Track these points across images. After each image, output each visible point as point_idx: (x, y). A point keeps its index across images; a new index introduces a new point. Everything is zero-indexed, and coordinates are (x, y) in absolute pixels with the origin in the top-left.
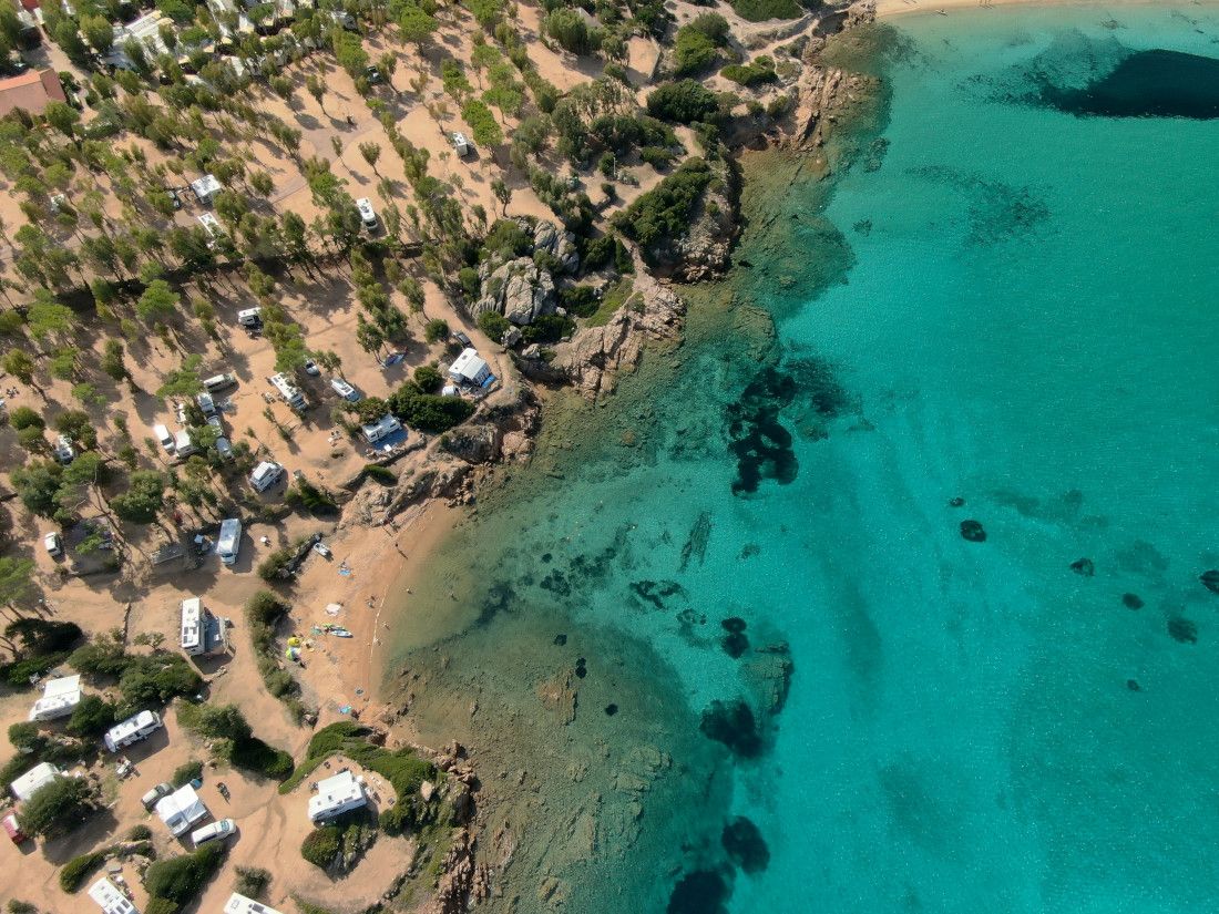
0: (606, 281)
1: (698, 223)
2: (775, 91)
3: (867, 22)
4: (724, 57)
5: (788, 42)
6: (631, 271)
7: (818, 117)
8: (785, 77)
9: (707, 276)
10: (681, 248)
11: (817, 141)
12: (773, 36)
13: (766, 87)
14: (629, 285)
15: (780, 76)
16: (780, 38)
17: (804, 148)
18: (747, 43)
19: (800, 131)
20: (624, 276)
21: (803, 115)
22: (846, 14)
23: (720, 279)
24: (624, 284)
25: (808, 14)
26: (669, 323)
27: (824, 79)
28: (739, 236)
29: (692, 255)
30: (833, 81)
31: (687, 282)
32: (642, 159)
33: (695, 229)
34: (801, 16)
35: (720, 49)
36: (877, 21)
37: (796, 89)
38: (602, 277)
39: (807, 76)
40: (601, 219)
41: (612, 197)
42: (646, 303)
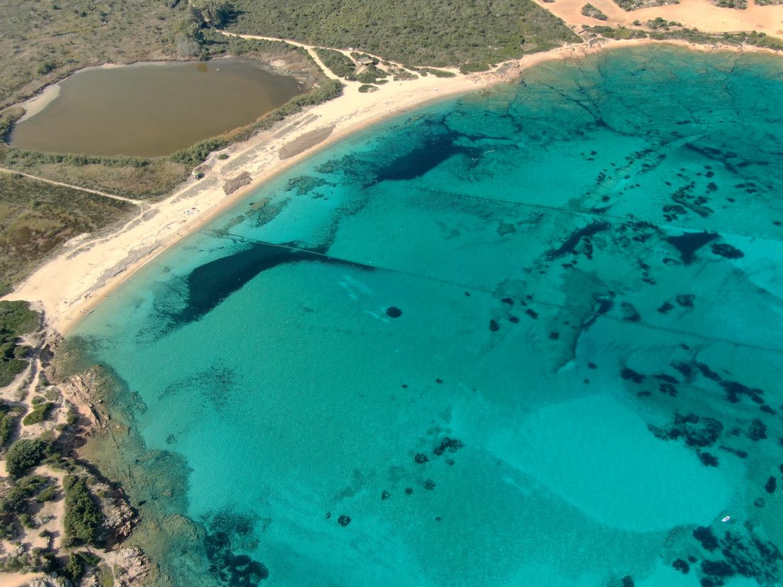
0: (94, 576)
1: (103, 506)
2: (60, 411)
3: (61, 341)
4: (16, 415)
5: (36, 381)
6: (99, 560)
7: (93, 406)
8: (56, 400)
9: (133, 525)
10: (109, 525)
11: (106, 418)
12: (26, 385)
13: (54, 413)
14: (106, 566)
15: (53, 401)
16: (31, 382)
17: (104, 426)
18: (19, 399)
19: (93, 419)
20: (99, 564)
21: (85, 411)
22: (48, 346)
23: (140, 521)
24: (102, 568)
25: (31, 360)
26: (143, 563)
27: (73, 385)
28: (124, 493)
29: (118, 523)
30: (80, 383)
31: (127, 536)
32: (40, 502)
33: (105, 511)
34: (29, 364)
35: (9, 413)
36: (65, 337)
37: (68, 401)
38: (89, 576)
39: (65, 390)
40: (57, 551)
41: (50, 535)
42: (123, 566)
